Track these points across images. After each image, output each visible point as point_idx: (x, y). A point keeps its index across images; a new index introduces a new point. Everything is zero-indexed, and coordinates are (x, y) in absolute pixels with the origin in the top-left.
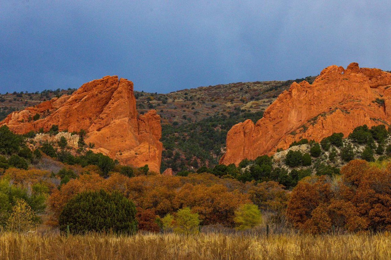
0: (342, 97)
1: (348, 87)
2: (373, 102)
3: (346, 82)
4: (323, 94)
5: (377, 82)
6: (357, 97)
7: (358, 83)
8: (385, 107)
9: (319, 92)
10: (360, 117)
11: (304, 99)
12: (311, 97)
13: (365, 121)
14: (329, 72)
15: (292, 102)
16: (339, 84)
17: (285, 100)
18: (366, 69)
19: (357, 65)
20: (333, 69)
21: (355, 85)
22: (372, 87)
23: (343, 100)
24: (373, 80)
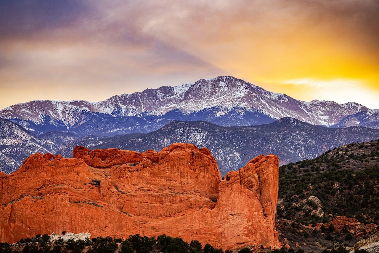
0: (41, 184)
1: (53, 173)
2: (85, 184)
4: (19, 182)
5: (112, 161)
6: (63, 182)
7: (67, 167)
8: (100, 188)
9: (14, 181)
10: (56, 202)
12: (6, 186)
13: (62, 205)
14: (30, 160)
16: (40, 171)
18: (95, 151)
20: (35, 157)
21: (63, 170)
22: (104, 168)
23: (44, 185)
24: (108, 160)
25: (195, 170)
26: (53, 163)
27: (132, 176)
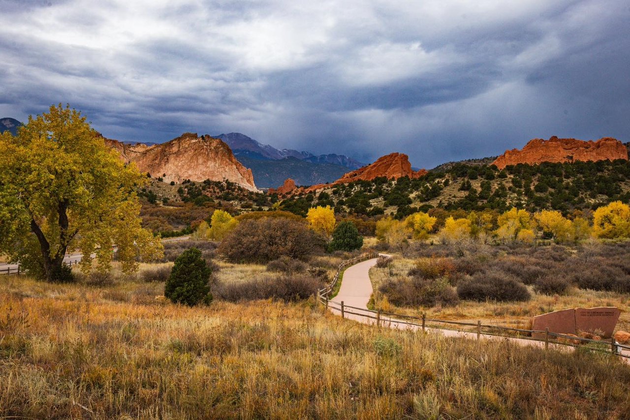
0: (541, 156)
1: (546, 150)
2: (564, 158)
3: (544, 148)
4: (527, 155)
5: (571, 146)
6: (552, 156)
7: (554, 147)
8: (573, 160)
9: (524, 154)
11: (514, 159)
12: (519, 157)
14: (532, 142)
15: (505, 161)
16: (539, 149)
17: (501, 160)
18: (563, 139)
19: (556, 137)
20: (535, 140)
21: (551, 149)
22: (567, 149)
23: (542, 157)
24: (569, 145)
25: (618, 153)
26: (545, 145)
27: (587, 155)
